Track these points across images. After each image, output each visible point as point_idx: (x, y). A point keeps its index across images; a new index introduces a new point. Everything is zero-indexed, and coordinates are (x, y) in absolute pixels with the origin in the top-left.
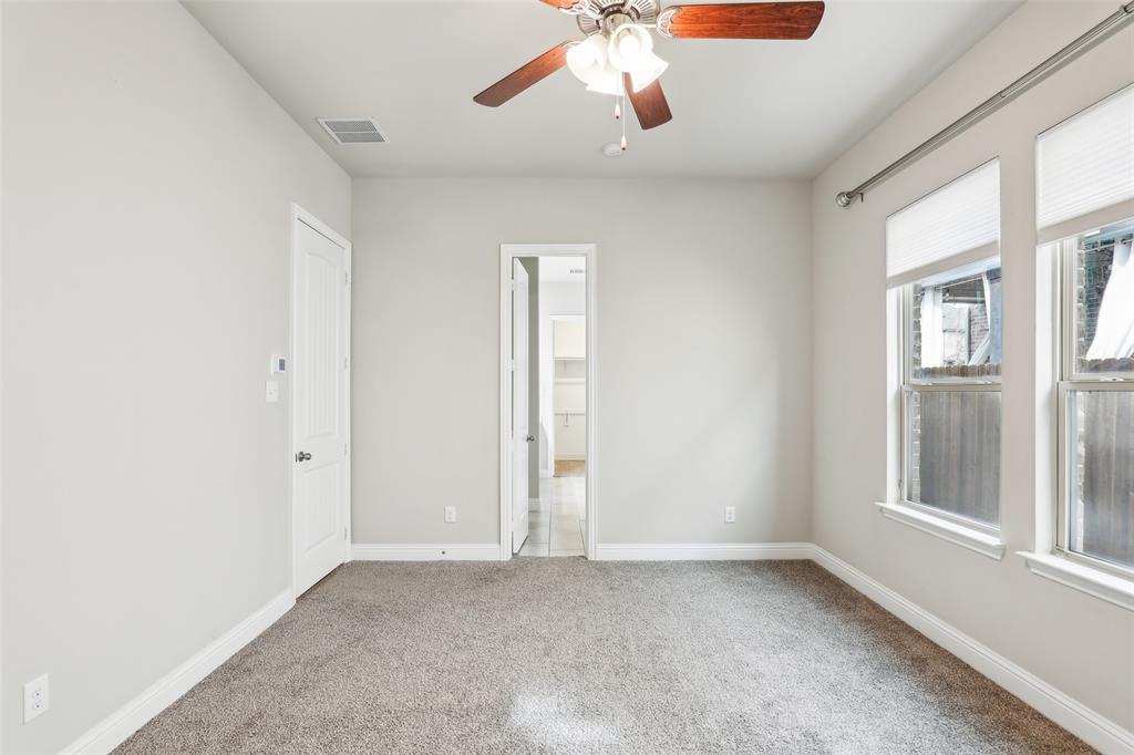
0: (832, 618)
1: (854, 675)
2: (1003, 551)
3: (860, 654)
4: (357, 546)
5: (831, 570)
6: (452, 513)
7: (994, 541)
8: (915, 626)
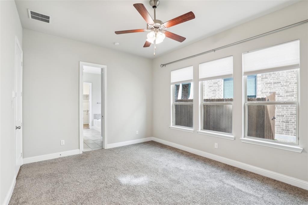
0: (165, 150)
1: (175, 157)
2: (194, 131)
3: (173, 154)
4: (24, 159)
5: (158, 142)
6: (63, 142)
7: (192, 130)
8: (178, 148)
